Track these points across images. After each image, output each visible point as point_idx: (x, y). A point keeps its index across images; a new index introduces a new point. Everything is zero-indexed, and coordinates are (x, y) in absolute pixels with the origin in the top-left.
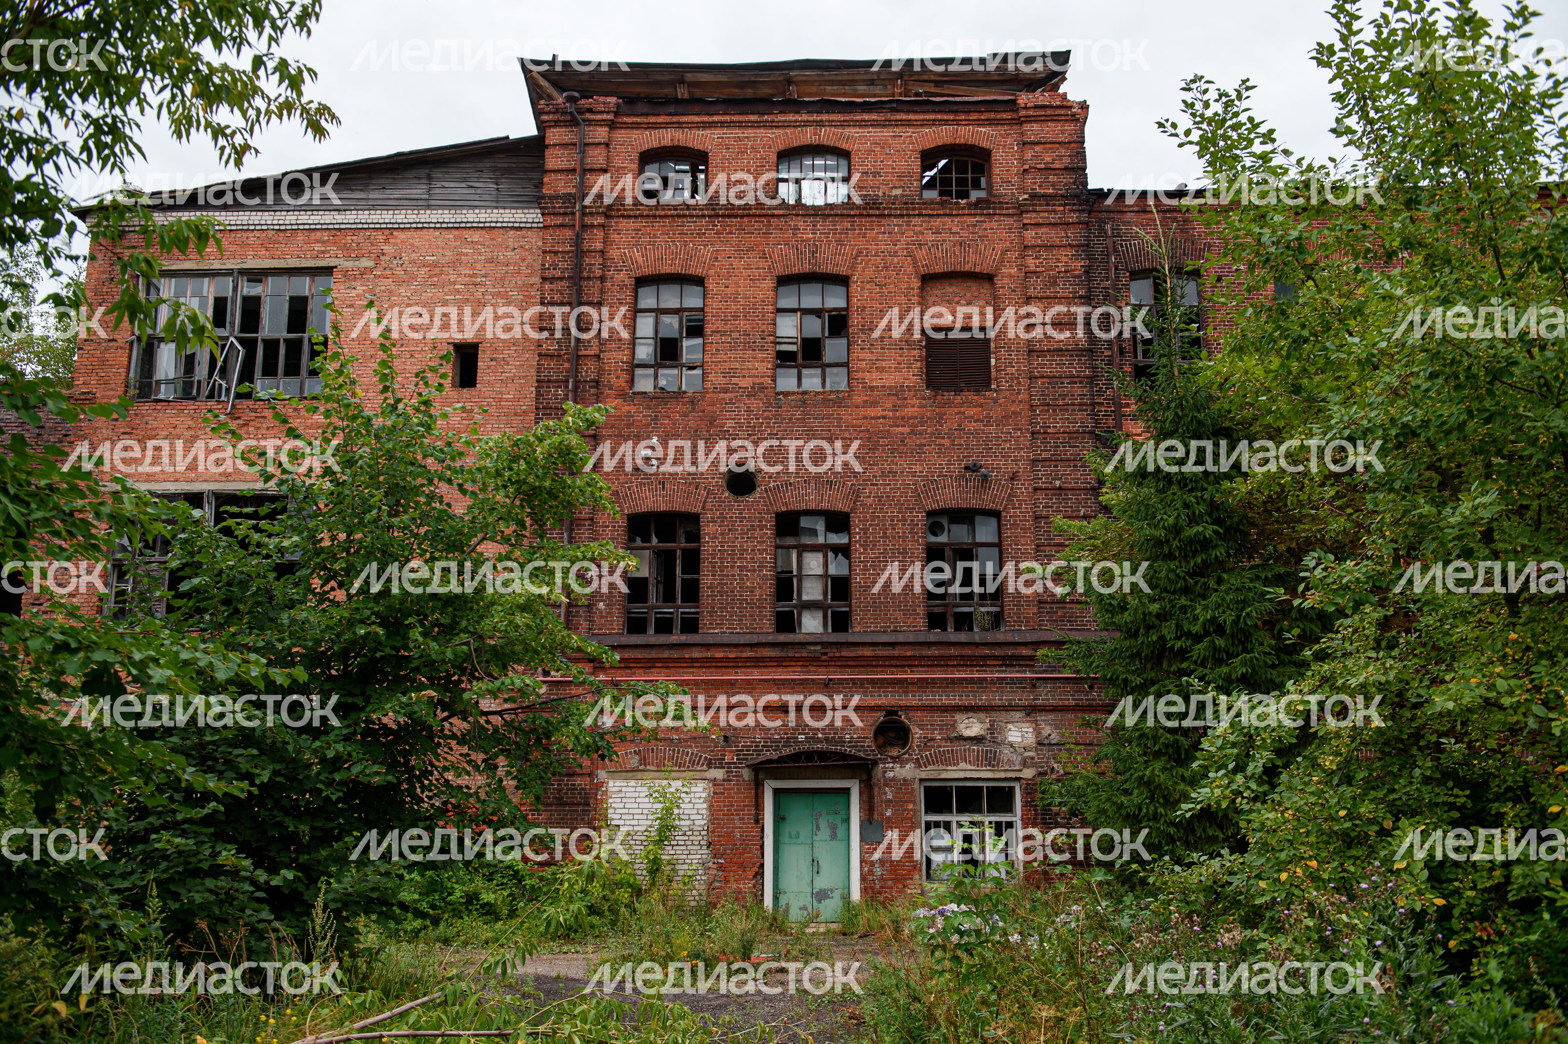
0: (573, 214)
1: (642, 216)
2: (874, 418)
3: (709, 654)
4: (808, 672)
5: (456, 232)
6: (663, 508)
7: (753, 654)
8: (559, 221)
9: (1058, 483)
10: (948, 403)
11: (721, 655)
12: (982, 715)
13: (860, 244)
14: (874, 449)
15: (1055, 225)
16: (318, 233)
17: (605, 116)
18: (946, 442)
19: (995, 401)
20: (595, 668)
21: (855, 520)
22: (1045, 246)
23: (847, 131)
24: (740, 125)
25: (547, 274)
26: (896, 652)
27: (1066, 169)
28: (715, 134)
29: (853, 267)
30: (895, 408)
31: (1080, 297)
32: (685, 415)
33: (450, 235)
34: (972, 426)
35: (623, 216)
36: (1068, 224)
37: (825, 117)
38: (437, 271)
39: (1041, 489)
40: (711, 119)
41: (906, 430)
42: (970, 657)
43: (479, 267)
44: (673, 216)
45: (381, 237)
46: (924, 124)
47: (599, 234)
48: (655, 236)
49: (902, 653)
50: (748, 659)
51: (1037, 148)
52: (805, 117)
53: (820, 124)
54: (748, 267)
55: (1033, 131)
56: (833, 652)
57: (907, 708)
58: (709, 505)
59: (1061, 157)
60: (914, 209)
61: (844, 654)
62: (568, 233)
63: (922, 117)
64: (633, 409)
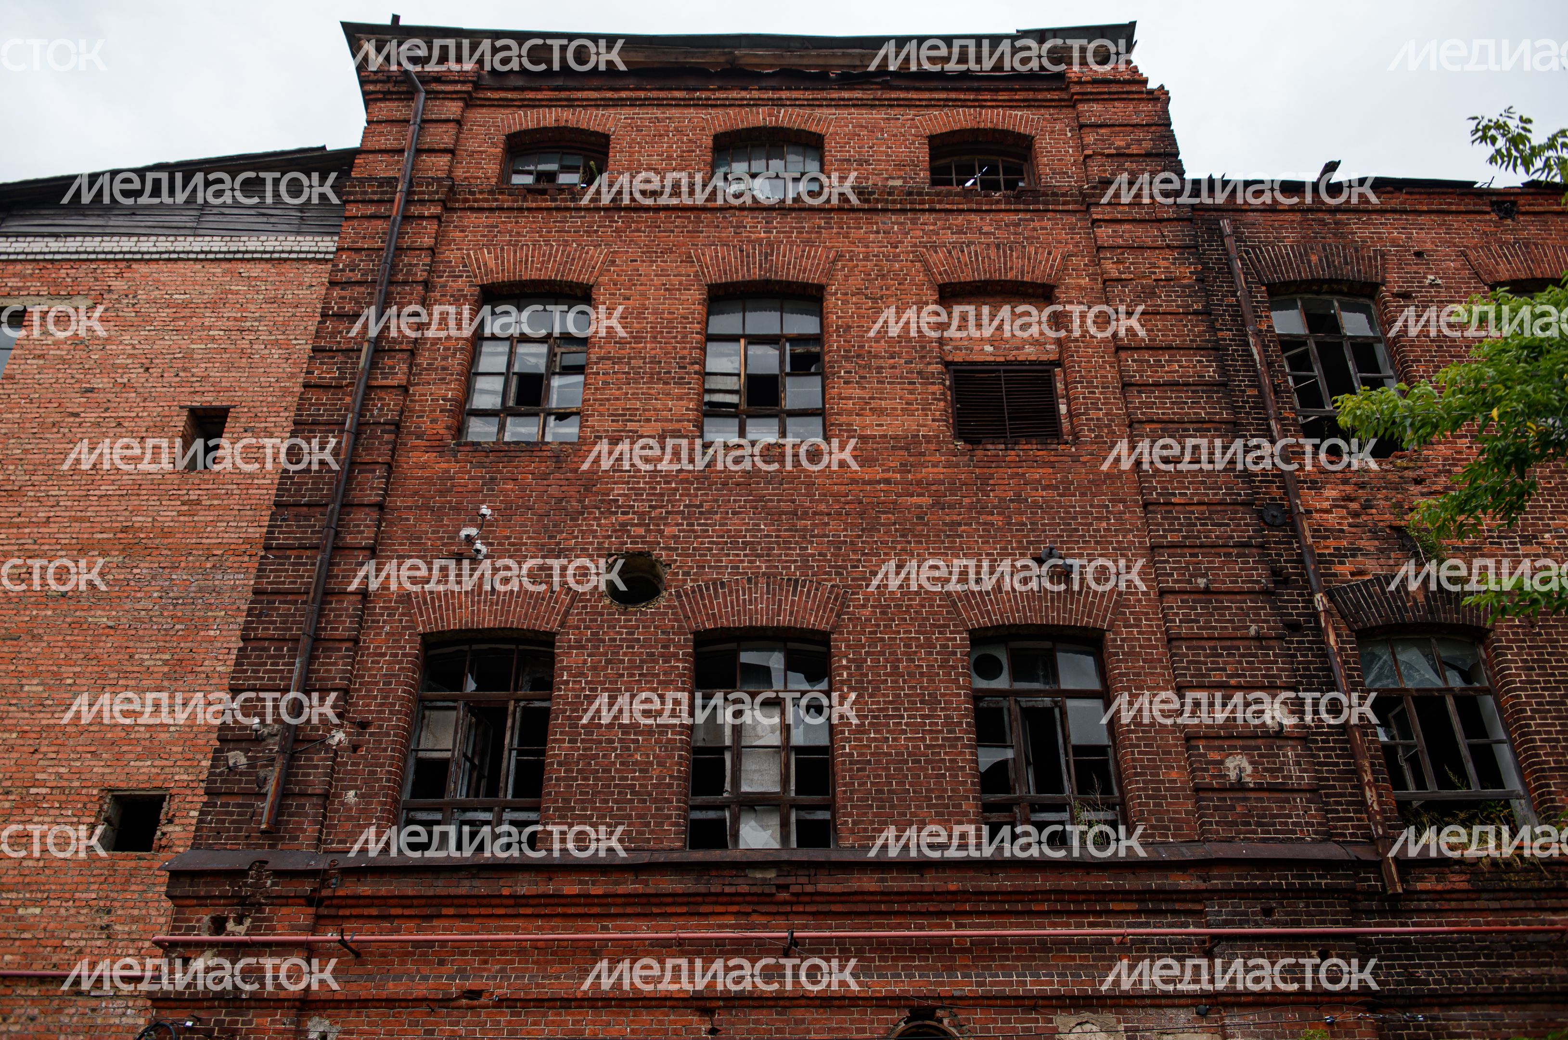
0: (392, 201)
1: (501, 209)
2: (870, 482)
3: (551, 889)
4: (752, 927)
5: (227, 266)
6: (489, 622)
7: (639, 888)
8: (371, 210)
9: (1202, 582)
10: (998, 462)
11: (576, 889)
12: (1110, 1018)
13: (842, 245)
14: (872, 529)
15: (1142, 221)
16: (19, 267)
17: (459, 87)
18: (997, 520)
19: (1075, 459)
20: (318, 917)
21: (839, 645)
22: (1131, 248)
23: (818, 112)
24: (660, 104)
25: (339, 277)
26: (928, 883)
27: (1148, 155)
28: (623, 114)
29: (830, 273)
30: (904, 468)
31: (1196, 313)
32: (545, 476)
33: (217, 269)
34: (1040, 495)
35: (472, 209)
36: (1160, 221)
37: (784, 94)
38: (187, 312)
39: (1173, 592)
40: (616, 95)
41: (926, 500)
42: (1074, 894)
43: (252, 307)
44: (548, 209)
45: (111, 269)
46: (931, 105)
47: (431, 227)
48: (518, 234)
49: (940, 886)
50: (630, 898)
51: (1102, 131)
52: (756, 94)
53: (779, 103)
54: (664, 273)
55: (1093, 111)
56: (800, 883)
57: (954, 1002)
58: (573, 620)
59: (1139, 141)
60: (922, 202)
61: (821, 887)
62: (381, 225)
63: (927, 95)
64: (454, 468)
